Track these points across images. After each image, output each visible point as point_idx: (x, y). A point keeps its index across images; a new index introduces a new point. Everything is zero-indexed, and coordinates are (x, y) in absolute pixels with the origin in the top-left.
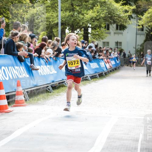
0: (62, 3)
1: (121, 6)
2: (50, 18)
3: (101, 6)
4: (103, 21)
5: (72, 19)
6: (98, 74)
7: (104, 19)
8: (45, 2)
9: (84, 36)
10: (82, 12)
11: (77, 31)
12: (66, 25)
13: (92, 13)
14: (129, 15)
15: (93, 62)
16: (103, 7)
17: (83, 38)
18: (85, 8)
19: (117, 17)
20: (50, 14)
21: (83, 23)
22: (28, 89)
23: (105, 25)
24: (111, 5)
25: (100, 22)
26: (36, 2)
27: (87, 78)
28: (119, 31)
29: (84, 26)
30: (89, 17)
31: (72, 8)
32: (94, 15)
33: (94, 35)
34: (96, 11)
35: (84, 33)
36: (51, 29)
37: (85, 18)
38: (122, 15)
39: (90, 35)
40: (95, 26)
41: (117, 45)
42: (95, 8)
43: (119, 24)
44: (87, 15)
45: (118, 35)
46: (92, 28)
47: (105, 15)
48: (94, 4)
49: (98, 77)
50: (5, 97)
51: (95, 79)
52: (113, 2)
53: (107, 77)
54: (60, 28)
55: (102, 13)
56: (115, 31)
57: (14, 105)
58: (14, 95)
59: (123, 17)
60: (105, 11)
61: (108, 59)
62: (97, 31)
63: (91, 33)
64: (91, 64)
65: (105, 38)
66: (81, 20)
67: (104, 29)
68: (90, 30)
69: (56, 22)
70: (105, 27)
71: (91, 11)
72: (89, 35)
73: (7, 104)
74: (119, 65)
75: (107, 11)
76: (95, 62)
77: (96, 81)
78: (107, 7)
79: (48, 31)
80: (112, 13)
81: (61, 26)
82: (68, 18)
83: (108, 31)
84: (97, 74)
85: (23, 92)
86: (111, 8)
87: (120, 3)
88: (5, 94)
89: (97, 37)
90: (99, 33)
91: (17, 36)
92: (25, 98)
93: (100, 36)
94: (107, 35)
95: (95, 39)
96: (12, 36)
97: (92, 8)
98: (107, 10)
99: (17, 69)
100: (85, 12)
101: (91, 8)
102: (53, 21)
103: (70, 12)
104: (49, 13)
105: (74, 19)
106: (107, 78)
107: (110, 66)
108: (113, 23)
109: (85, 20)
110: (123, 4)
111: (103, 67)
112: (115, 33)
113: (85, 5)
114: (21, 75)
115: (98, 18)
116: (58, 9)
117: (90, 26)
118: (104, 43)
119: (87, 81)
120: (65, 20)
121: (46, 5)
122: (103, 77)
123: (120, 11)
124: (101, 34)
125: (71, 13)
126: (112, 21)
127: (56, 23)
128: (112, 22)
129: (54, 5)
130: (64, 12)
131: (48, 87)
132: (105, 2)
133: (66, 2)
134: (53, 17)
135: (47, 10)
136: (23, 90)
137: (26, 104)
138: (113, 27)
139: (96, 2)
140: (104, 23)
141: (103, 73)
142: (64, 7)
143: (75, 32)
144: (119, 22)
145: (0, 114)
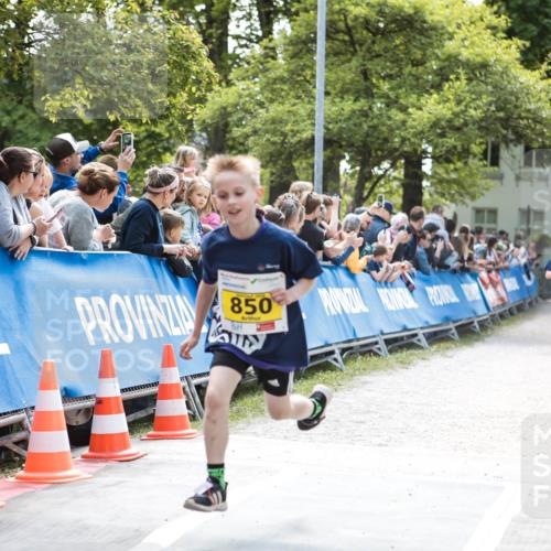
0: (330, 67)
1: (543, 79)
2: (286, 124)
3: (470, 80)
4: (477, 132)
5: (365, 127)
6: (457, 328)
7: (480, 128)
8: (268, 65)
9: (404, 186)
10: (401, 101)
11: (380, 169)
12: (341, 147)
13: (439, 103)
15: (437, 284)
16: (478, 85)
17: (401, 191)
18: (412, 88)
19: (527, 119)
20: (287, 107)
21: (404, 140)
22: (200, 375)
23: (483, 147)
24: (508, 76)
25: (463, 137)
26: (235, 63)
27: (415, 340)
28: (536, 170)
29: (406, 152)
30: (425, 120)
31: (363, 84)
32: (444, 111)
33: (441, 181)
34: (451, 97)
35: (406, 175)
36: (286, 159)
37: (409, 123)
38: (548, 112)
39: (428, 184)
40: (448, 152)
41: (528, 222)
42: (450, 87)
43: (535, 145)
44: (420, 112)
45: (532, 185)
46: (436, 159)
47: (484, 112)
48: (444, 71)
49: (456, 337)
50: (118, 404)
51: (442, 345)
52: (515, 67)
53: (488, 336)
54: (319, 157)
55: (472, 105)
56: (518, 171)
57: (151, 432)
58: (152, 399)
60: (484, 96)
61: (494, 273)
62: (456, 170)
63: (432, 177)
64: (428, 289)
65: (483, 195)
66: (398, 128)
67: (481, 160)
68: (427, 166)
69: (305, 135)
70: (485, 154)
71: (435, 96)
72: (425, 183)
73: (126, 429)
74: (535, 294)
75: (490, 99)
76: (445, 282)
77: (449, 353)
78: (491, 84)
79: (278, 167)
80: (508, 106)
81: (325, 149)
82: (351, 122)
83: (496, 169)
84: (452, 326)
85: (184, 389)
86: (506, 87)
87: (539, 69)
88: (119, 394)
89: (453, 192)
90: (460, 176)
91: (169, 188)
92: (189, 407)
93: (466, 185)
94: (491, 183)
95: (447, 196)
96: (152, 185)
97: (438, 87)
98: (492, 92)
99: (164, 305)
100: (411, 100)
101: (432, 87)
102: (295, 133)
103: (356, 100)
104: (283, 103)
105: (369, 127)
106: (486, 339)
107: (502, 299)
108: (512, 141)
109: (412, 131)
111: (474, 302)
112: (518, 178)
113: (410, 74)
114: (176, 325)
115: (457, 123)
116: (315, 91)
117: (430, 149)
118: (478, 211)
119: (416, 352)
120: (341, 128)
121: (272, 75)
122: (475, 337)
123: (540, 100)
124: (469, 180)
125: (362, 104)
126: (510, 132)
127: (307, 139)
128: (511, 136)
129: (299, 75)
130: (337, 100)
132: (484, 66)
133: (343, 63)
134: (298, 118)
135: (273, 91)
136: (182, 379)
137: (195, 431)
138: (514, 157)
139: (450, 65)
140: (478, 141)
141: (472, 323)
142: (336, 82)
143: (377, 171)
144: (534, 136)
145: (102, 465)
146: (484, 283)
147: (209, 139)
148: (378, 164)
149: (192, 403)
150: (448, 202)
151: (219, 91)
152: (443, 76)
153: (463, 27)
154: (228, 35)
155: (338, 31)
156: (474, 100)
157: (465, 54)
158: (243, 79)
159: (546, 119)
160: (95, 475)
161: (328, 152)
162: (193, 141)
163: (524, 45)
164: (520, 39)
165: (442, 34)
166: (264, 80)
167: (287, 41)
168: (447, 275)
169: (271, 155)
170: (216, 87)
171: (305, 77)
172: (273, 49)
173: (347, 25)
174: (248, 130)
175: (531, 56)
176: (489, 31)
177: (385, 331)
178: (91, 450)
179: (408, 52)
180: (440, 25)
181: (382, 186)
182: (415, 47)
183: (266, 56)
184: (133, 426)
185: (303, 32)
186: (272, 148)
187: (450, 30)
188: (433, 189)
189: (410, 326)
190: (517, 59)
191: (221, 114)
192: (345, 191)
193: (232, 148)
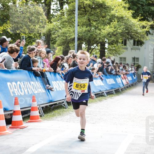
0: (80, 18)
1: (138, 21)
2: (67, 34)
3: (118, 22)
4: (120, 36)
5: (89, 34)
6: (115, 91)
7: (121, 35)
8: (62, 17)
9: (100, 51)
10: (99, 27)
11: (93, 46)
12: (82, 40)
13: (109, 28)
14: (146, 31)
15: (109, 78)
16: (120, 23)
17: (99, 53)
18: (102, 24)
19: (134, 32)
20: (67, 29)
21: (100, 38)
22: (43, 104)
23: (122, 40)
24: (129, 20)
25: (116, 37)
26: (53, 17)
27: (103, 94)
28: (136, 47)
29: (100, 42)
30: (106, 33)
31: (89, 23)
32: (111, 30)
33: (110, 50)
34: (113, 26)
35: (101, 48)
36: (67, 44)
37: (101, 34)
38: (140, 30)
39: (107, 51)
40: (112, 41)
41: (135, 61)
42: (112, 24)
43: (136, 40)
44: (104, 31)
45: (135, 51)
46: (109, 44)
47: (122, 30)
48: (111, 19)
49: (115, 93)
50: (20, 112)
51: (111, 95)
52: (130, 18)
53: (123, 93)
54: (76, 43)
55: (119, 29)
56: (132, 47)
57: (29, 120)
58: (29, 111)
59: (141, 32)
60: (122, 26)
61: (125, 75)
62: (114, 47)
63: (108, 49)
64: (107, 80)
65: (122, 53)
66: (98, 35)
67: (121, 44)
68: (107, 46)
69: (72, 37)
70: (122, 42)
71: (108, 26)
72: (106, 50)
73: (22, 119)
74: (136, 81)
75: (124, 27)
76: (111, 78)
77: (113, 98)
78: (124, 23)
79: (65, 46)
80: (129, 29)
81: (78, 41)
82: (85, 33)
83: (126, 46)
84: (113, 90)
85: (38, 108)
86: (128, 24)
87: (137, 18)
88: (20, 109)
89: (114, 53)
90: (116, 48)
91: (34, 52)
92: (40, 113)
93: (117, 51)
94: (124, 50)
95: (112, 54)
96: (29, 51)
97: (109, 24)
98: (124, 25)
99: (33, 84)
100: (102, 27)
101: (108, 24)
102: (69, 36)
103: (86, 27)
104: (66, 28)
105: (90, 35)
106: (123, 94)
107: (127, 83)
108: (130, 39)
109: (102, 36)
110: (140, 20)
111: (120, 83)
112: (132, 49)
113: (102, 20)
115: (115, 34)
116: (75, 25)
117: (107, 41)
118: (121, 58)
119: (103, 97)
120: (82, 35)
121: (63, 20)
122: (120, 93)
123: (137, 27)
124: (118, 50)
125: (88, 28)
126: (129, 36)
127: (73, 38)
128: (130, 37)
129: (71, 20)
130: (81, 27)
131: (63, 102)
132: (122, 18)
133: (83, 17)
134: (70, 32)
135: (63, 25)
136: (38, 105)
137: (41, 120)
138: (130, 43)
139: (113, 17)
140: (121, 38)
141: (119, 89)
142: (81, 22)
143: (92, 47)
144: (136, 37)
145: (15, 130)
146: (122, 78)
147: (46, 38)
148: (93, 45)
149: (41, 112)
150: (112, 56)
151: (48, 25)
152: (111, 20)
153: (116, 7)
154: (51, 9)
155: (81, 8)
156: (119, 27)
157: (117, 14)
158: (55, 21)
159: (139, 32)
160: (13, 132)
162: (41, 39)
163: (133, 12)
164: (132, 10)
165: (110, 9)
166: (61, 21)
167: (67, 10)
168: (112, 76)
169: (63, 42)
170: (47, 24)
171: (72, 21)
172: (63, 13)
173: (84, 6)
174: (56, 35)
175: (135, 15)
176: (123, 8)
177: (95, 92)
178: (12, 125)
179: (101, 14)
180: (110, 6)
181: (94, 51)
182: (103, 12)
183: (61, 15)
184: (24, 119)
185: (72, 8)
186: (63, 41)
187: (113, 8)
188: (108, 52)
189: (102, 90)
190: (131, 16)
191: (49, 31)
193: (52, 41)
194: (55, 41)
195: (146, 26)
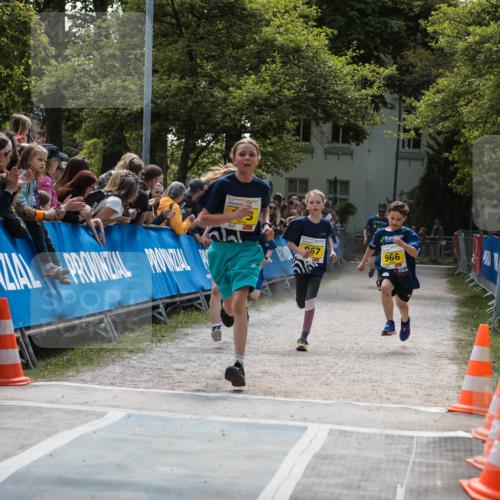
0: (158, 47)
1: (348, 64)
3: (284, 63)
4: (290, 110)
5: (190, 102)
6: (270, 286)
7: (293, 107)
10: (223, 80)
11: (203, 141)
12: (168, 120)
13: (256, 83)
14: (374, 96)
16: (292, 68)
18: (233, 68)
19: (335, 99)
21: (225, 116)
23: (297, 123)
24: (317, 60)
25: (278, 114)
28: (340, 145)
29: (226, 127)
30: (244, 98)
31: (189, 63)
32: (261, 91)
34: (267, 78)
35: (226, 147)
36: (117, 130)
37: (230, 101)
38: (353, 94)
40: (264, 127)
41: (335, 192)
42: (267, 69)
43: (342, 123)
44: (239, 91)
45: (339, 159)
46: (254, 134)
47: (297, 92)
48: (261, 55)
49: (269, 293)
52: (324, 53)
54: (147, 129)
55: (286, 85)
56: (327, 145)
59: (356, 99)
60: (297, 78)
62: (271, 144)
65: (295, 166)
67: (294, 135)
69: (136, 108)
70: (298, 129)
71: (253, 77)
75: (302, 80)
77: (263, 308)
78: (303, 67)
79: (110, 137)
80: (318, 87)
81: (152, 122)
82: (177, 98)
83: (307, 143)
84: (266, 284)
85: (18, 339)
86: (316, 70)
87: (345, 55)
89: (269, 163)
90: (275, 150)
91: (3, 152)
92: (22, 356)
93: (280, 158)
94: (303, 156)
97: (256, 69)
98: (304, 74)
100: (231, 79)
101: (250, 69)
103: (181, 79)
105: (194, 103)
108: (321, 119)
109: (232, 107)
110: (355, 60)
111: (286, 262)
112: (327, 152)
113: (231, 56)
115: (273, 102)
116: (144, 68)
117: (248, 125)
118: (291, 181)
120: (167, 103)
123: (345, 82)
124: (283, 154)
125: (188, 81)
126: (320, 111)
127: (137, 112)
128: (321, 115)
130: (165, 77)
132: (297, 50)
133: (171, 44)
136: (16, 330)
137: (27, 378)
138: (322, 132)
139: (267, 49)
140: (292, 118)
141: (284, 281)
142: (164, 61)
143: (200, 143)
144: (340, 115)
147: (46, 110)
148: (202, 137)
149: (26, 353)
152: (260, 59)
153: (278, 15)
155: (166, 15)
156: (288, 81)
157: (280, 40)
159: (351, 99)
161: (157, 124)
162: (31, 112)
163: (333, 33)
164: (329, 27)
165: (260, 21)
169: (104, 126)
173: (174, 9)
175: (338, 44)
176: (301, 19)
177: (206, 288)
179: (229, 36)
180: (257, 13)
181: (205, 157)
182: (236, 31)
186: (104, 120)
187: (267, 17)
190: (326, 46)
192: (172, 161)
193: (68, 119)
194: (77, 119)
195: (372, 79)
